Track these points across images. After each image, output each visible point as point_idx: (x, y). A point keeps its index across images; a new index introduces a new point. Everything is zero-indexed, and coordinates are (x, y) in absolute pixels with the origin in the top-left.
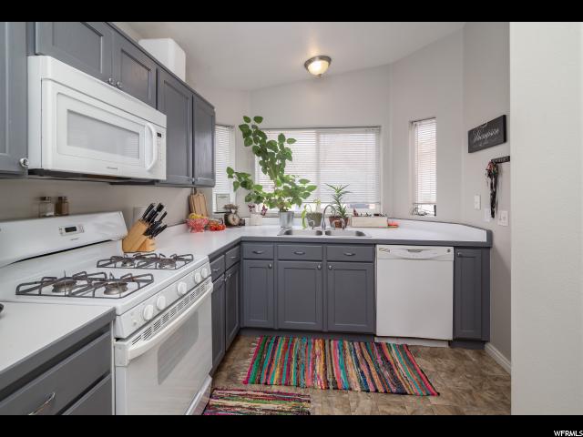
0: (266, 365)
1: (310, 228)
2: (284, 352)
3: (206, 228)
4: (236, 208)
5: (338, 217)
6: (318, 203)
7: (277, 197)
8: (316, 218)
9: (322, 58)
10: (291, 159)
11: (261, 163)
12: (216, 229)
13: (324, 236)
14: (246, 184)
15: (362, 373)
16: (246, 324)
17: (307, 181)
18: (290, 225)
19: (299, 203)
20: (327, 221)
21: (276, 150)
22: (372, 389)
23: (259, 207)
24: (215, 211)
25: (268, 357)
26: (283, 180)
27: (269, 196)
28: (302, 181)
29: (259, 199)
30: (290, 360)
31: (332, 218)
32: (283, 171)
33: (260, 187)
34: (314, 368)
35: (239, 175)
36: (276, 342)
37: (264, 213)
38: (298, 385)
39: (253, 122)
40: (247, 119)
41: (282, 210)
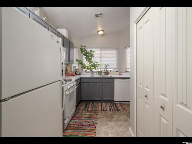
0: (87, 107)
1: (98, 75)
2: (92, 105)
3: (71, 75)
4: (78, 70)
5: (106, 72)
6: (101, 69)
7: (89, 67)
8: (100, 73)
9: (102, 31)
10: (93, 57)
11: (86, 58)
12: (73, 75)
13: (102, 77)
14: (81, 64)
15: (110, 108)
16: (82, 99)
17: (98, 63)
18: (93, 74)
19: (96, 69)
20: (103, 73)
21: (89, 54)
22: (112, 110)
23: (84, 70)
24: (72, 71)
25: (88, 106)
26: (91, 62)
27: (87, 67)
28: (96, 63)
29: (85, 67)
30: (93, 106)
31: (104, 73)
32: (91, 60)
33: (85, 64)
34: (99, 107)
35: (79, 61)
36: (90, 103)
37: (86, 72)
38: (95, 110)
39: (83, 47)
40: (82, 46)
41: (91, 70)
